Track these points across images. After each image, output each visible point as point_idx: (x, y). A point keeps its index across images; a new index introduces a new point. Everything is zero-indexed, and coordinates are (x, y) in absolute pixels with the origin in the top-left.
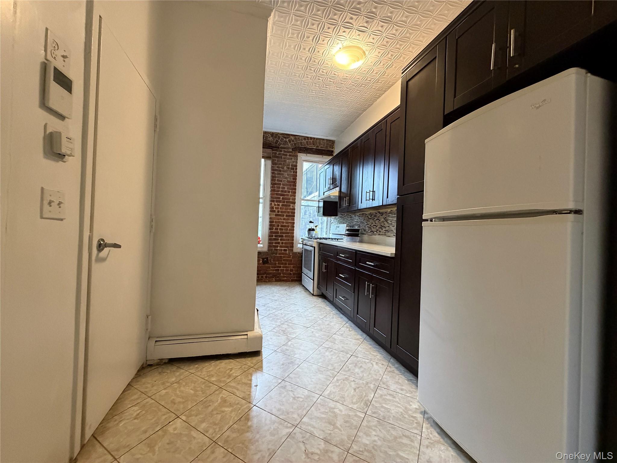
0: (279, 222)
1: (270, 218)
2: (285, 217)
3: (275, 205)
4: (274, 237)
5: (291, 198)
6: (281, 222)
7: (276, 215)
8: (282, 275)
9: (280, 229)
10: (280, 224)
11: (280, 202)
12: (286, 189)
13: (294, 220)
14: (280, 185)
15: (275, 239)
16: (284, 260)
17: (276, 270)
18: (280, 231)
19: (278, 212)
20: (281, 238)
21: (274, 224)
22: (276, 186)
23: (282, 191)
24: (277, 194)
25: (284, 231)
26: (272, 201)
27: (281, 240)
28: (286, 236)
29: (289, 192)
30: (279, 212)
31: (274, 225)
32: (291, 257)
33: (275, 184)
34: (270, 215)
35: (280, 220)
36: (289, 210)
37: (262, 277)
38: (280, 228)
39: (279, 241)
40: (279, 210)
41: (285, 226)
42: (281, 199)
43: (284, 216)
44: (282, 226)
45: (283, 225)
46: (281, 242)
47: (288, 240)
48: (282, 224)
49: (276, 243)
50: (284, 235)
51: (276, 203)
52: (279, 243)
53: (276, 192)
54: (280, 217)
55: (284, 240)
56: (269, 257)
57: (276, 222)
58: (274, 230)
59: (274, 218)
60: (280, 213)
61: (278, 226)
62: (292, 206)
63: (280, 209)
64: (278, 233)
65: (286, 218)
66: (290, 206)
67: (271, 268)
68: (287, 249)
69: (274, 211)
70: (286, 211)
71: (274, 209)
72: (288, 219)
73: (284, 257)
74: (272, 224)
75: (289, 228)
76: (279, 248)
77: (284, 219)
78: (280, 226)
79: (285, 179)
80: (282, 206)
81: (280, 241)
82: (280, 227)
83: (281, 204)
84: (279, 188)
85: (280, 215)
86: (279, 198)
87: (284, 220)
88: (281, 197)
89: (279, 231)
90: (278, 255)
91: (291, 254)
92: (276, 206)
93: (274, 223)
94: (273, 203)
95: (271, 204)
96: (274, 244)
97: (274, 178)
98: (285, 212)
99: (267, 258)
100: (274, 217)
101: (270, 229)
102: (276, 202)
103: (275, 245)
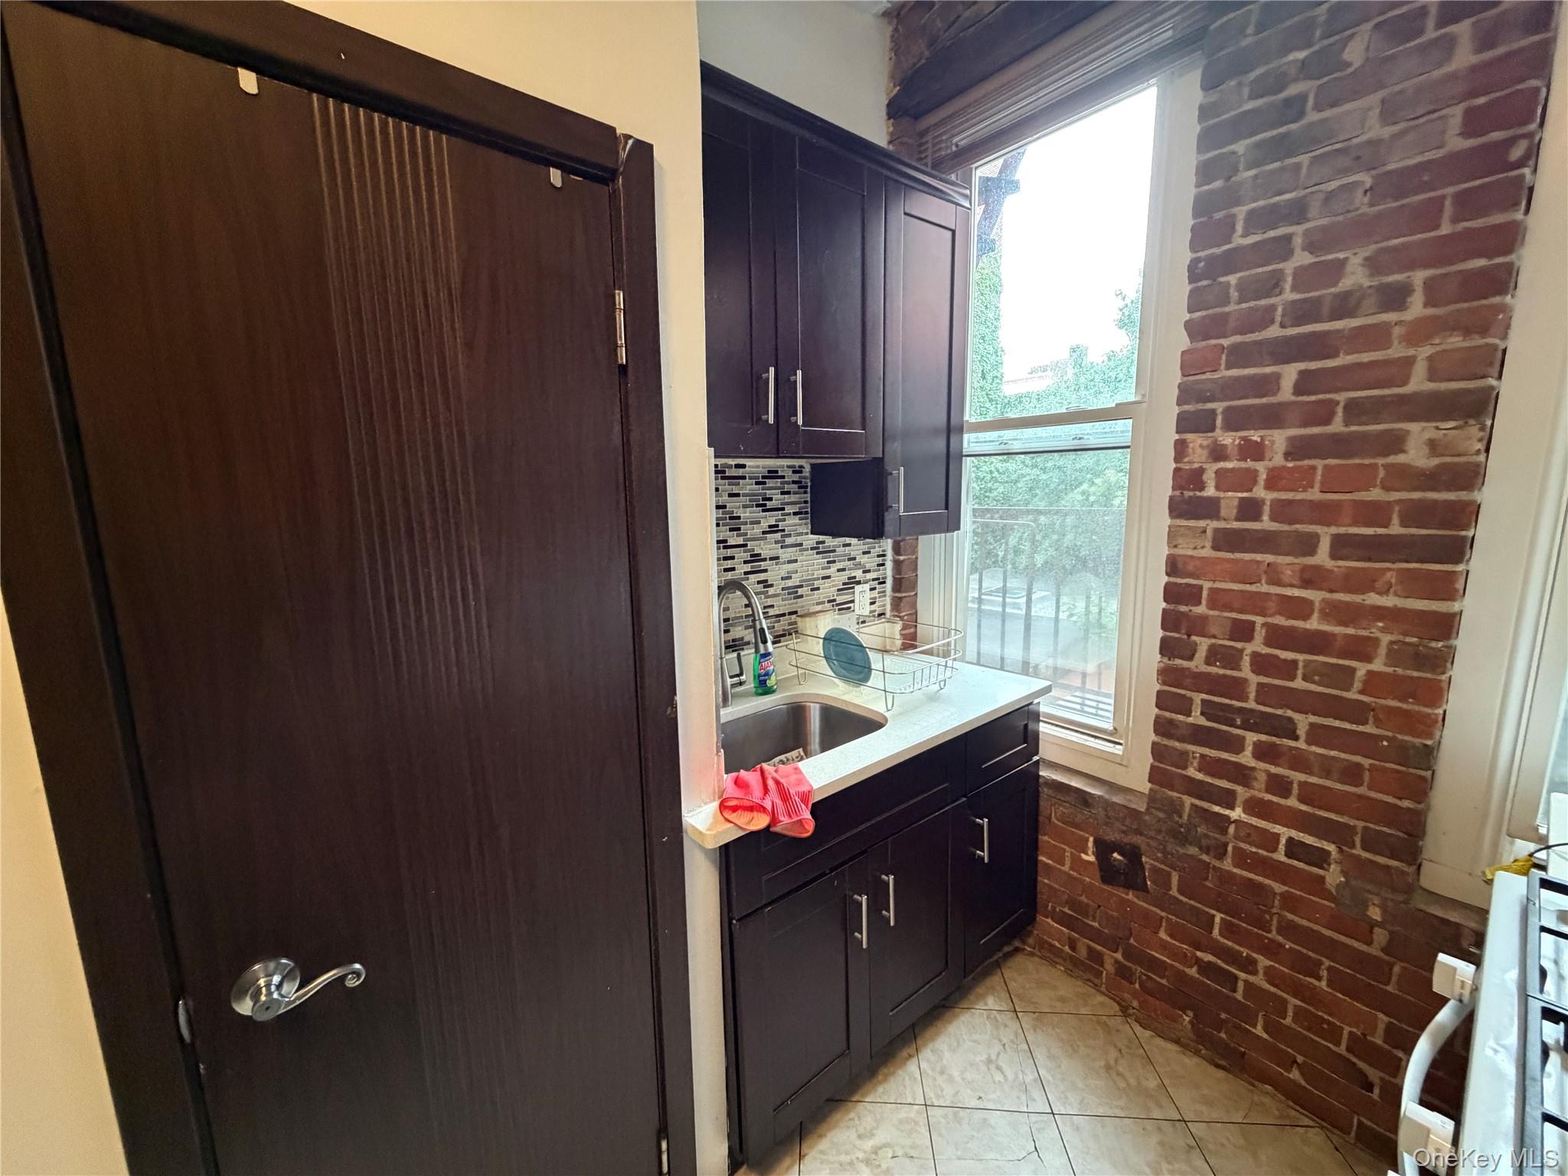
0: (1257, 603)
1: (1173, 566)
2: (1322, 556)
3: (1218, 453)
4: (1197, 718)
5: (1425, 351)
6: (1272, 605)
7: (1226, 541)
8: (1259, 1030)
9: (1261, 664)
10: (1259, 620)
11: (1272, 418)
12: (1356, 276)
13: (1448, 588)
14: (1288, 254)
15: (1199, 736)
16: (1287, 929)
17: (1206, 968)
18: (1254, 679)
19: (1250, 509)
20: (1263, 738)
21: (1204, 619)
22: (1232, 279)
23: (1301, 313)
24: (1239, 356)
25: (1299, 684)
26: (1186, 424)
27: (1261, 752)
28: (1316, 734)
29: (1395, 298)
30: (1257, 517)
31: (1198, 626)
32: (1380, 936)
33: (1230, 262)
34: (1172, 535)
35: (1264, 588)
36: (1375, 494)
37: (1096, 957)
38: (1255, 656)
39: (1246, 758)
40: (1260, 492)
41: (1316, 643)
42: (1286, 392)
43: (1308, 545)
44: (1277, 637)
45: (1293, 629)
46: (1262, 777)
47: (1352, 774)
48: (1280, 621)
49: (1209, 766)
50: (1303, 722)
51: (1229, 439)
52: (1242, 775)
53: (1238, 339)
54: (1269, 558)
55: (1299, 762)
56: (1143, 847)
57: (1217, 600)
58: (1198, 664)
59: (1203, 568)
60: (1266, 523)
61: (1243, 632)
62: (1433, 446)
63: (1270, 485)
64: (1236, 688)
65: (1330, 564)
66: (1396, 443)
67: (1163, 935)
68: (1331, 848)
69: (1209, 509)
70: (1338, 505)
71: (1210, 491)
72: (1365, 583)
73: (1289, 902)
74: (1183, 608)
75: (1362, 669)
76: (1237, 813)
77: (1310, 578)
78: (1260, 634)
79: (1347, 171)
80: (1287, 455)
81: (1253, 763)
82: (1258, 645)
83: (1278, 439)
84: (1274, 284)
85: (1265, 542)
86: (1269, 385)
87: (1307, 583)
88: (1290, 373)
89: (1246, 671)
90: (1227, 864)
91: (1375, 914)
92: (1229, 465)
93: (1201, 609)
94: (1197, 442)
95: (1181, 449)
96: (1192, 772)
97: (1218, 216)
98: (1324, 513)
99: (1133, 855)
100: (1207, 552)
101: (1167, 648)
102: (1230, 426)
103: (1200, 776)
